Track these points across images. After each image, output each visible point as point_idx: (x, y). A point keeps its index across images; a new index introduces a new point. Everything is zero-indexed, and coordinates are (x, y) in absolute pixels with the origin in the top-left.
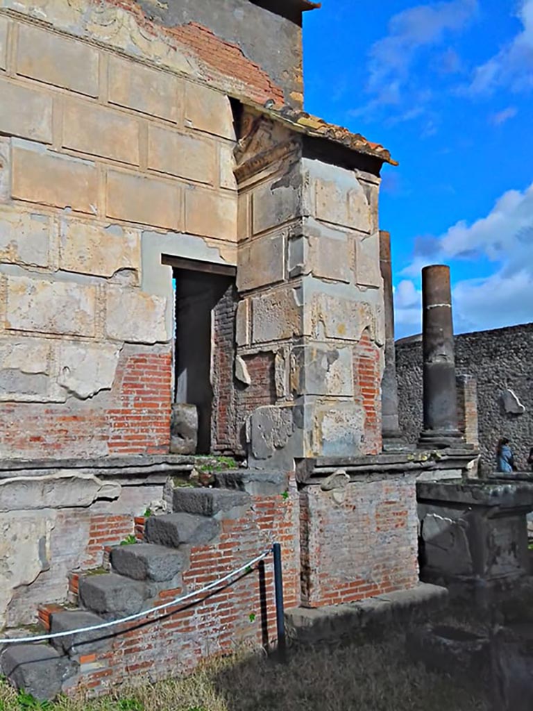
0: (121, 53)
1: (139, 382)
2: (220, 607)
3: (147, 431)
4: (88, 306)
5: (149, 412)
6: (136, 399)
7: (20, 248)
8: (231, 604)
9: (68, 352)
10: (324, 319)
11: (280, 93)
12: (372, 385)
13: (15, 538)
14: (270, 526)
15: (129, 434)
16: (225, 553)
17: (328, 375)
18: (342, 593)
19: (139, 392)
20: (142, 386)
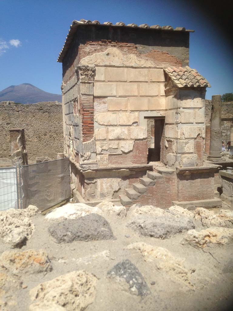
0: (132, 67)
1: (139, 148)
2: (156, 199)
3: (141, 159)
4: (126, 132)
5: (142, 155)
6: (139, 152)
7: (111, 121)
8: (159, 199)
9: (122, 143)
10: (184, 134)
11: (181, 62)
12: (200, 149)
13: (113, 182)
14: (169, 183)
15: (137, 160)
16: (157, 188)
17: (185, 148)
18: (188, 199)
19: (139, 150)
20: (140, 149)
